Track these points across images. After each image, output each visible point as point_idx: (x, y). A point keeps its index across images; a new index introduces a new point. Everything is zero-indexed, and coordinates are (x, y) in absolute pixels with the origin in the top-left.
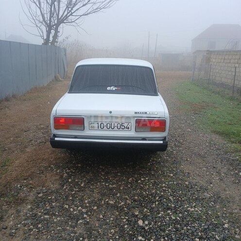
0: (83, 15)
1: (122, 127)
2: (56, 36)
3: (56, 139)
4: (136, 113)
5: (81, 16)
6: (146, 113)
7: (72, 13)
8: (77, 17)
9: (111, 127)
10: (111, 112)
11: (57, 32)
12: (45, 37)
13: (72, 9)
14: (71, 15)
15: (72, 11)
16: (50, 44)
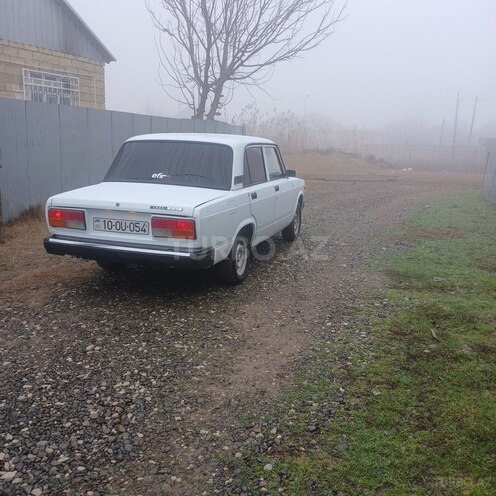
0: (266, 64)
1: (136, 228)
2: (216, 104)
3: (51, 240)
4: (152, 207)
5: (262, 66)
6: (166, 208)
7: (243, 62)
8: (253, 69)
9: (121, 226)
10: (118, 205)
11: (218, 95)
12: (197, 107)
13: (243, 55)
14: (241, 64)
15: (243, 58)
16: (205, 118)
